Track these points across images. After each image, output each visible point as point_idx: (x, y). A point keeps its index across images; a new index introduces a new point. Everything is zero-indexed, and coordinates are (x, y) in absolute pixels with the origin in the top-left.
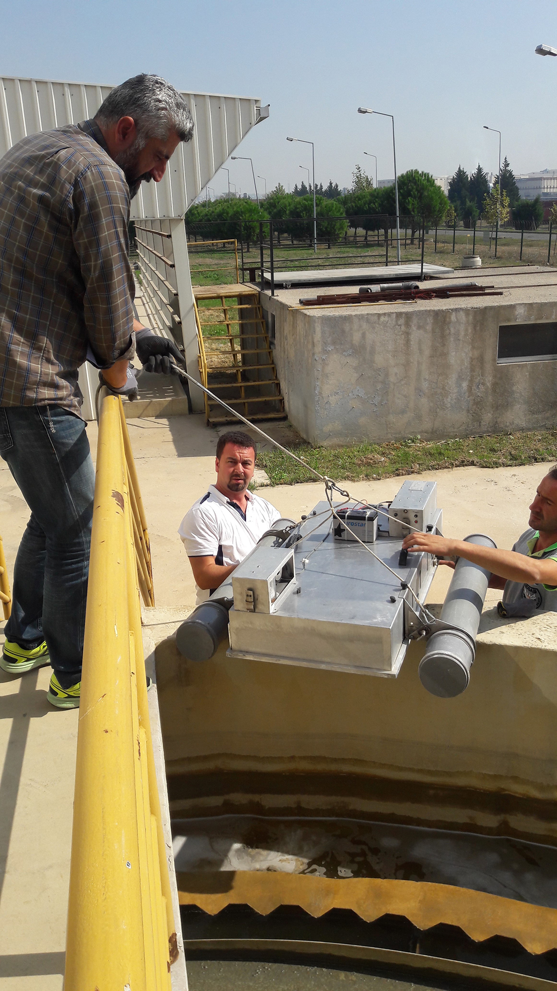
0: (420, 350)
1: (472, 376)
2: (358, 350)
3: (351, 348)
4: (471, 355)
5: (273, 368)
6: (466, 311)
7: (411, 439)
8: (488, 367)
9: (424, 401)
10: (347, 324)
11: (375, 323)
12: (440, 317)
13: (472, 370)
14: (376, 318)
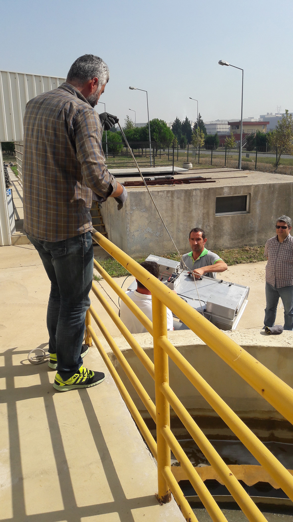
0: (179, 209)
1: (204, 222)
2: (148, 209)
3: (145, 208)
4: (203, 212)
5: (101, 218)
6: (200, 190)
7: (175, 253)
8: (211, 217)
9: (181, 234)
10: (143, 196)
11: (156, 195)
12: (188, 193)
13: (204, 219)
14: (157, 193)
